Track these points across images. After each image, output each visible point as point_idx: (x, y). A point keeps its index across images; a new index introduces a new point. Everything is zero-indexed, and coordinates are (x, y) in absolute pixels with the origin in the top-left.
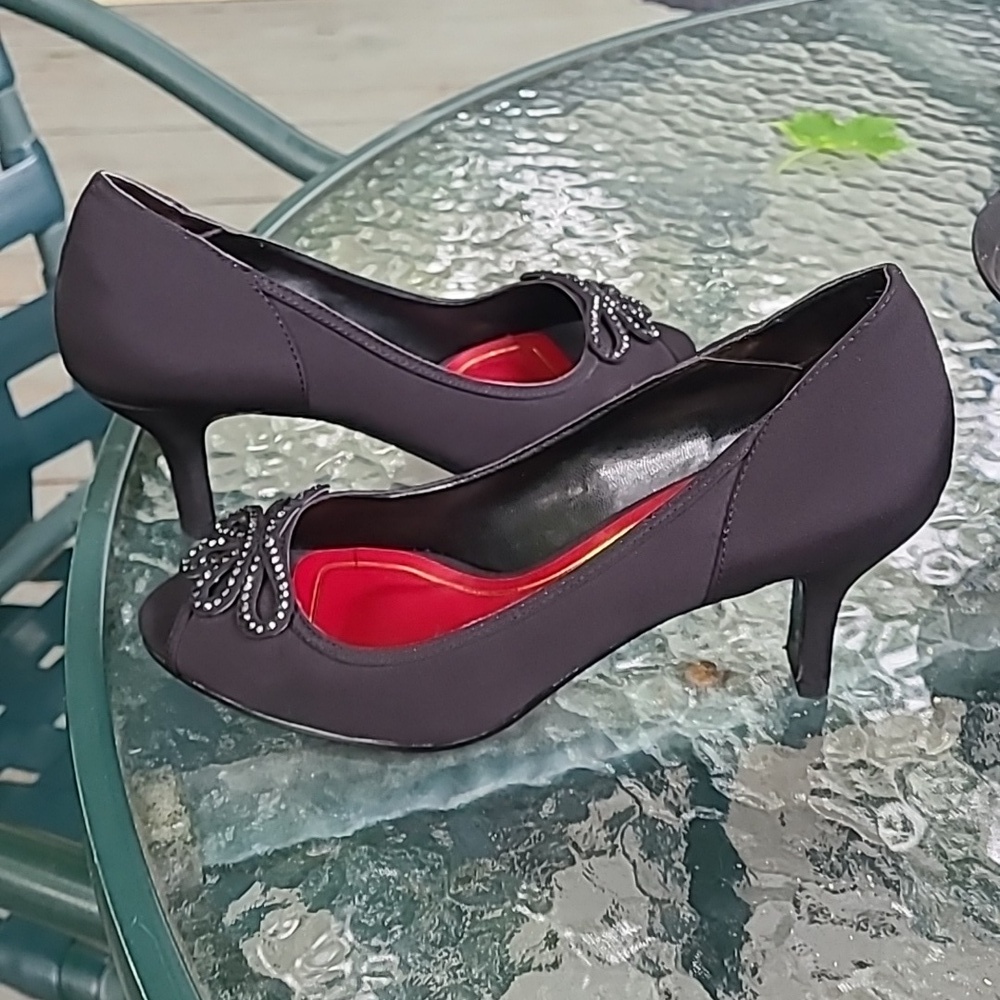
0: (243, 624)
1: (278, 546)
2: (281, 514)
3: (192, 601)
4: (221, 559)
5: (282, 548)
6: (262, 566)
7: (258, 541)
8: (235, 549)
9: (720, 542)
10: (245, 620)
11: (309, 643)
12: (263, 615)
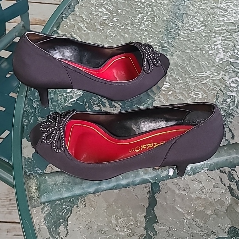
0: (53, 149)
1: (63, 129)
2: (64, 120)
3: (42, 139)
4: (49, 129)
5: (64, 130)
6: (59, 135)
7: (58, 127)
8: (53, 128)
9: (164, 160)
10: (54, 148)
11: (68, 157)
12: (58, 147)
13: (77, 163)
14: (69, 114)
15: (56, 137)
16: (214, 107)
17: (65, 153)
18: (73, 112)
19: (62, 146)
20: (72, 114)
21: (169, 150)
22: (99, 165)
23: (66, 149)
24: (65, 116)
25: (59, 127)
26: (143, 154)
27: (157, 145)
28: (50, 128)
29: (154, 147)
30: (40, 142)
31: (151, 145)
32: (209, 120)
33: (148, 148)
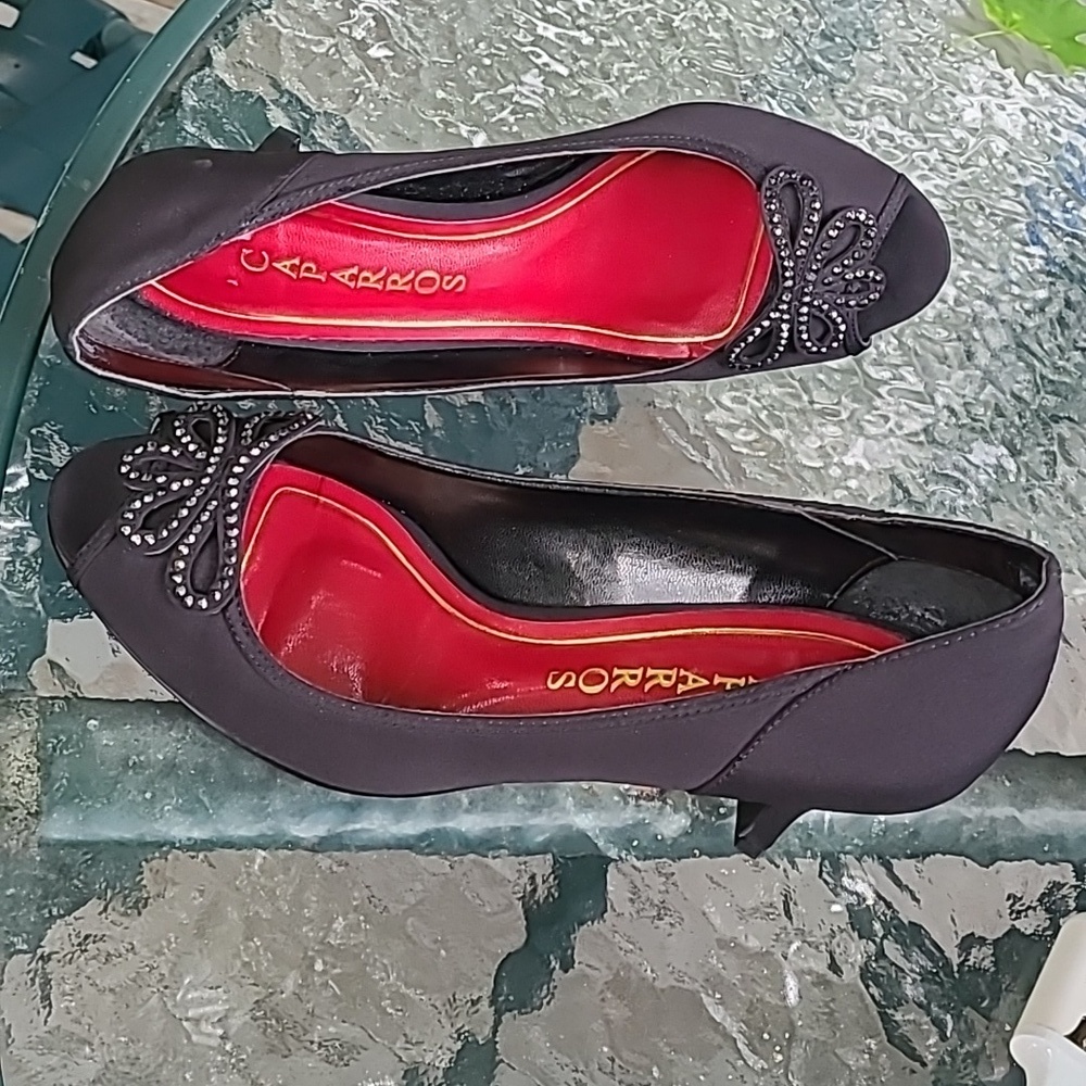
0: (172, 585)
1: (240, 499)
2: (255, 452)
3: (120, 521)
4: (169, 482)
5: (243, 500)
6: (215, 519)
7: (219, 480)
8: (190, 478)
9: (731, 763)
10: (175, 582)
11: (238, 644)
12: (196, 582)
13: (277, 683)
14: (283, 429)
15: (199, 526)
16: (1044, 563)
17: (226, 620)
18: (304, 423)
19: (223, 580)
20: (296, 432)
21: (771, 722)
22: (392, 714)
23: (236, 602)
24: (261, 434)
25: (223, 483)
26: (632, 711)
27: (695, 681)
28: (171, 474)
29: (681, 688)
30: (107, 536)
31: (668, 678)
32: (1009, 620)
33: (648, 686)
